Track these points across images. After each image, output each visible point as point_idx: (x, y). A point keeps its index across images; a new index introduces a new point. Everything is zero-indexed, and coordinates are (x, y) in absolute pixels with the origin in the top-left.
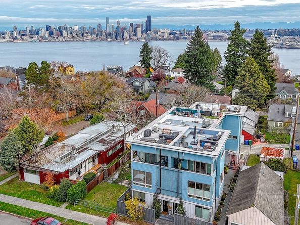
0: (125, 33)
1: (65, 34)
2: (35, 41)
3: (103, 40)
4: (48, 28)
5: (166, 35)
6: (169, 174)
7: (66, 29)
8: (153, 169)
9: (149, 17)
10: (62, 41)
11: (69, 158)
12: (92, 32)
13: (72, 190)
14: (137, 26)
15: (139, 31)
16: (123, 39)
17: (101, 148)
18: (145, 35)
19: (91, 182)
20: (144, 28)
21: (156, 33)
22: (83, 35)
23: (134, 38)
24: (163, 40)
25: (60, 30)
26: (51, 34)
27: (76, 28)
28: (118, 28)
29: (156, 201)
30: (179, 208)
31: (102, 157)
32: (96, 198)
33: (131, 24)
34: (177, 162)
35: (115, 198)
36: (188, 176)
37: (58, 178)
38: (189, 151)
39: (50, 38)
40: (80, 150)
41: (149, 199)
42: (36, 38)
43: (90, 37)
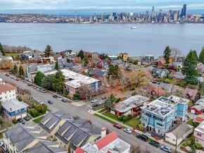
0: (165, 17)
1: (124, 18)
2: (106, 23)
3: (148, 22)
4: (114, 14)
5: (197, 19)
6: (152, 119)
7: (125, 15)
8: (147, 117)
9: (185, 6)
10: (122, 23)
11: (124, 108)
12: (142, 16)
13: (124, 118)
14: (175, 12)
15: (176, 16)
16: (163, 22)
17: (134, 106)
18: (180, 19)
19: (130, 117)
20: (180, 13)
21: (189, 17)
22: (135, 19)
23: (172, 21)
24: (194, 22)
25: (121, 15)
26: (116, 18)
27: (132, 14)
28: (160, 14)
29: (148, 127)
30: (154, 130)
31: (134, 109)
32: (131, 122)
33: (170, 11)
34: (154, 117)
35: (137, 123)
36: (157, 121)
37: (120, 114)
38: (160, 115)
39: (115, 21)
40: (128, 106)
41: (146, 126)
42: (106, 21)
43: (140, 20)
